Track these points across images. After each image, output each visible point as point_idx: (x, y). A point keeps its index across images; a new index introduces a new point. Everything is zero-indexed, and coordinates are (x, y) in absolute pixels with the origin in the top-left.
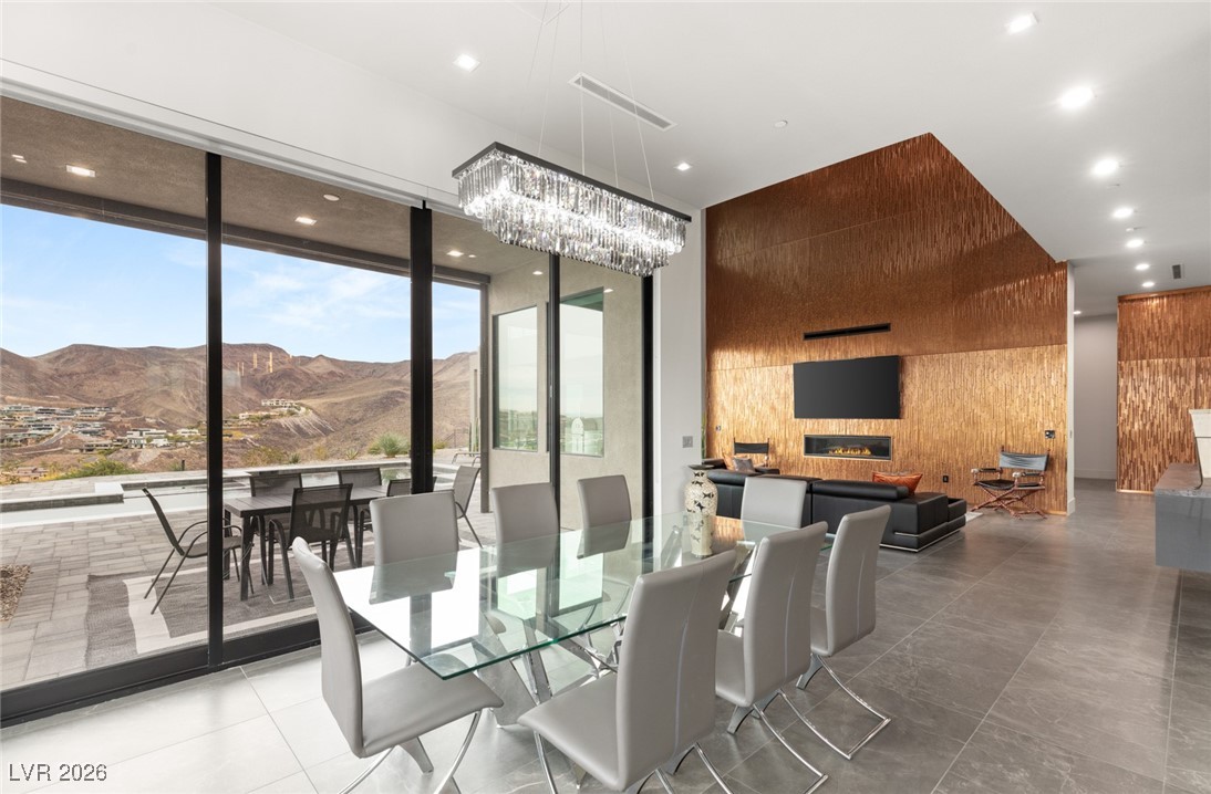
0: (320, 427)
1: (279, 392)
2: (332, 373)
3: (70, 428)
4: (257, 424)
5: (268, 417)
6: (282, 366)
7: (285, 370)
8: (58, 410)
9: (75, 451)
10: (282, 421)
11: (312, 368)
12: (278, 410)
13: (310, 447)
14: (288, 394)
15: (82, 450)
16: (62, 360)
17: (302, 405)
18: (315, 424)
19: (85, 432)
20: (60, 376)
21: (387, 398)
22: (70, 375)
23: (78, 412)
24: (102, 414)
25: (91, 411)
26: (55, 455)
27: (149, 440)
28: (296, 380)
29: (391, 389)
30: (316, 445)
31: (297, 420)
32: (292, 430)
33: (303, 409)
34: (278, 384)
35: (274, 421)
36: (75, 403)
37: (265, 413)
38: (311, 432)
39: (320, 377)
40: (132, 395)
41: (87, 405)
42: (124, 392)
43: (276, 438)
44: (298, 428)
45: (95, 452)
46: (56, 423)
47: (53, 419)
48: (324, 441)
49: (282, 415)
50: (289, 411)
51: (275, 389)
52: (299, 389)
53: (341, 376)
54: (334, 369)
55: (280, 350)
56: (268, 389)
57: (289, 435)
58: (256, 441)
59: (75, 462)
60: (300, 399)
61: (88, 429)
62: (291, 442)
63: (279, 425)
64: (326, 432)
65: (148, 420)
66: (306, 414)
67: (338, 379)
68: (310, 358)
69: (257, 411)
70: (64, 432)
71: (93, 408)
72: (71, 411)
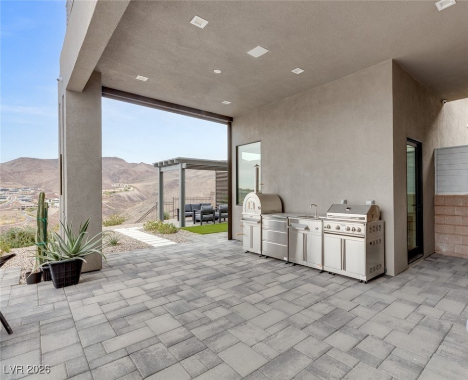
0: (140, 197)
1: (122, 180)
2: (147, 171)
3: (16, 198)
4: (108, 196)
5: (114, 192)
6: (123, 168)
7: (124, 170)
8: (10, 189)
9: (15, 209)
10: (121, 194)
11: (138, 169)
12: (119, 189)
13: (135, 207)
14: (126, 181)
15: (19, 209)
16: (15, 165)
17: (132, 186)
18: (137, 195)
19: (23, 200)
20: (14, 173)
21: (173, 183)
22: (19, 172)
23: (20, 190)
24: (33, 191)
25: (27, 189)
26: (5, 212)
27: (52, 204)
28: (130, 174)
29: (175, 179)
30: (138, 205)
31: (128, 193)
32: (126, 198)
33: (132, 188)
34: (121, 176)
35: (117, 194)
36: (19, 186)
37: (113, 190)
38: (135, 199)
39: (141, 173)
40: (49, 182)
41: (26, 187)
42: (45, 180)
43: (118, 202)
44: (129, 198)
45: (25, 210)
46: (9, 196)
47: (8, 194)
48: (141, 203)
49: (121, 191)
50: (125, 189)
51: (119, 179)
52: (131, 178)
53: (152, 172)
54: (148, 169)
55: (122, 160)
56: (116, 179)
57: (124, 201)
58: (108, 204)
59: (15, 215)
60: (131, 183)
61: (25, 198)
62: (125, 204)
63: (119, 196)
64: (143, 199)
65: (56, 194)
66: (133, 190)
67: (150, 174)
68: (137, 164)
69: (109, 189)
70: (13, 200)
71: (28, 188)
72: (17, 190)
